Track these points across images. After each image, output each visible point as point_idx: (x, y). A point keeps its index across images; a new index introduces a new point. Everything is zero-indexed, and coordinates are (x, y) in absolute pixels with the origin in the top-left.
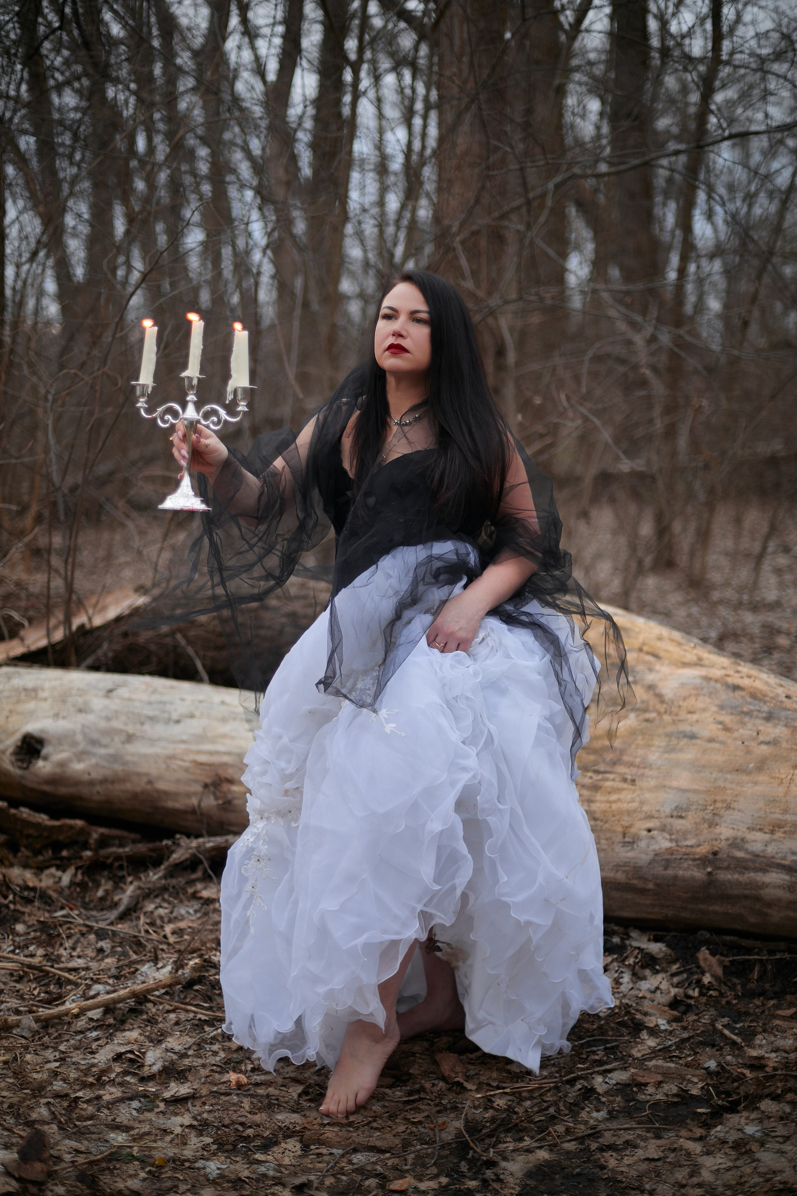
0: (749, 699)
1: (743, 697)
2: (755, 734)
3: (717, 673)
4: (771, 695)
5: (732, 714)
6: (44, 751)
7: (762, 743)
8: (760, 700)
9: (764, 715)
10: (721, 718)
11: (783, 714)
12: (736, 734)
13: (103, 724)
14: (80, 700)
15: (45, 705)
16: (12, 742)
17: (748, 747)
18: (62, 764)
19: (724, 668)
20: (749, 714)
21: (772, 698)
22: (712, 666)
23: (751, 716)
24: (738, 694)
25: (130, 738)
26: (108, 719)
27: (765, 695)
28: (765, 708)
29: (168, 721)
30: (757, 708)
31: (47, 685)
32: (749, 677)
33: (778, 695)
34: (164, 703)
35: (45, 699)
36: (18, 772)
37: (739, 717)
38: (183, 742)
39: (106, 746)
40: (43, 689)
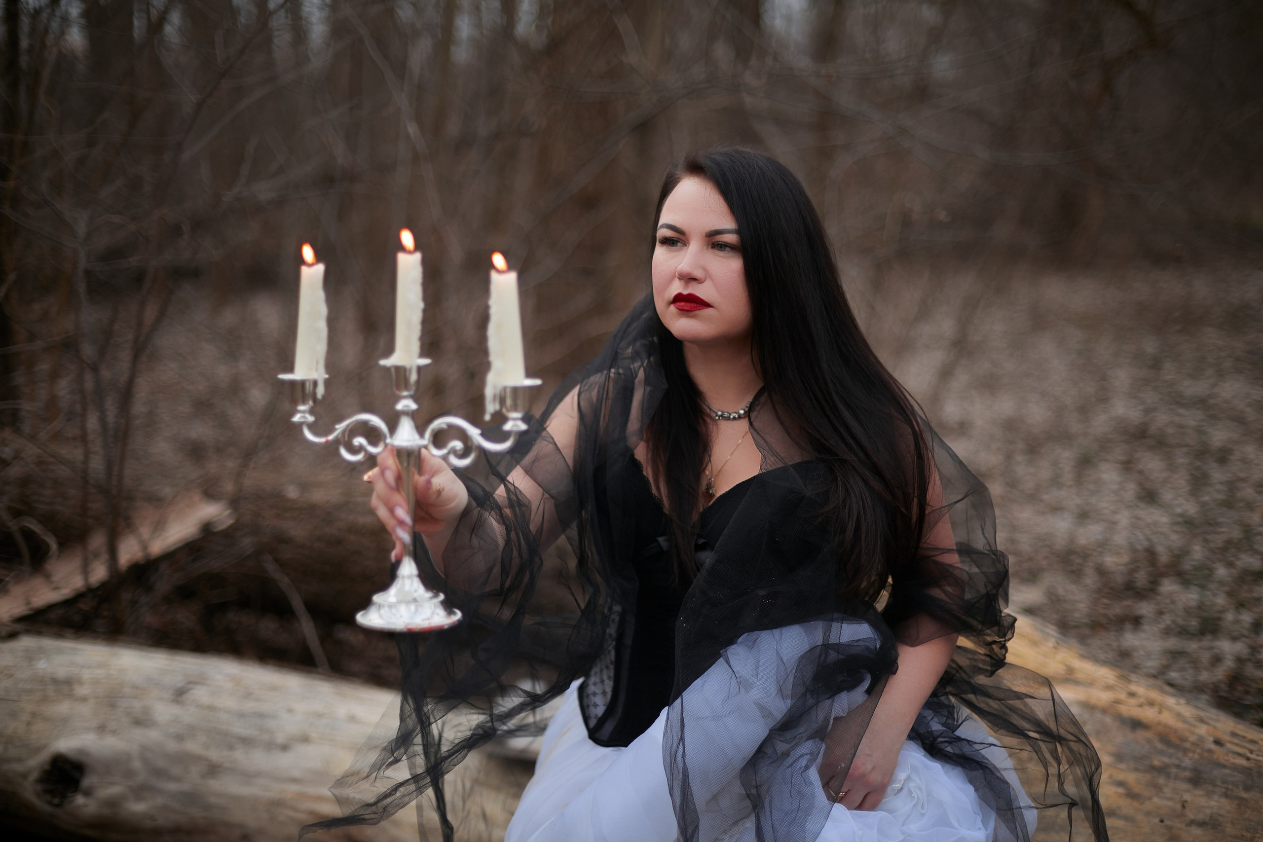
0: (1159, 746)
1: (1149, 741)
2: (1178, 807)
3: (1103, 697)
4: (1192, 738)
5: (1137, 770)
6: (87, 781)
7: (1192, 823)
8: (1177, 747)
9: (1187, 774)
10: (1121, 776)
11: (1217, 773)
12: (1148, 806)
13: (172, 746)
14: (137, 705)
15: (85, 710)
16: (36, 762)
17: (1170, 828)
18: (113, 803)
19: (1109, 688)
20: (1162, 770)
21: (1193, 744)
22: (1090, 683)
23: (1168, 776)
24: (1141, 735)
25: (213, 770)
26: (180, 738)
27: (1183, 739)
28: (1187, 762)
29: (271, 746)
30: (1177, 762)
31: (86, 675)
32: (1151, 704)
33: (1201, 739)
34: (261, 716)
35: (84, 699)
36: (47, 808)
37: (1148, 777)
38: (294, 780)
39: (177, 779)
40: (80, 682)
